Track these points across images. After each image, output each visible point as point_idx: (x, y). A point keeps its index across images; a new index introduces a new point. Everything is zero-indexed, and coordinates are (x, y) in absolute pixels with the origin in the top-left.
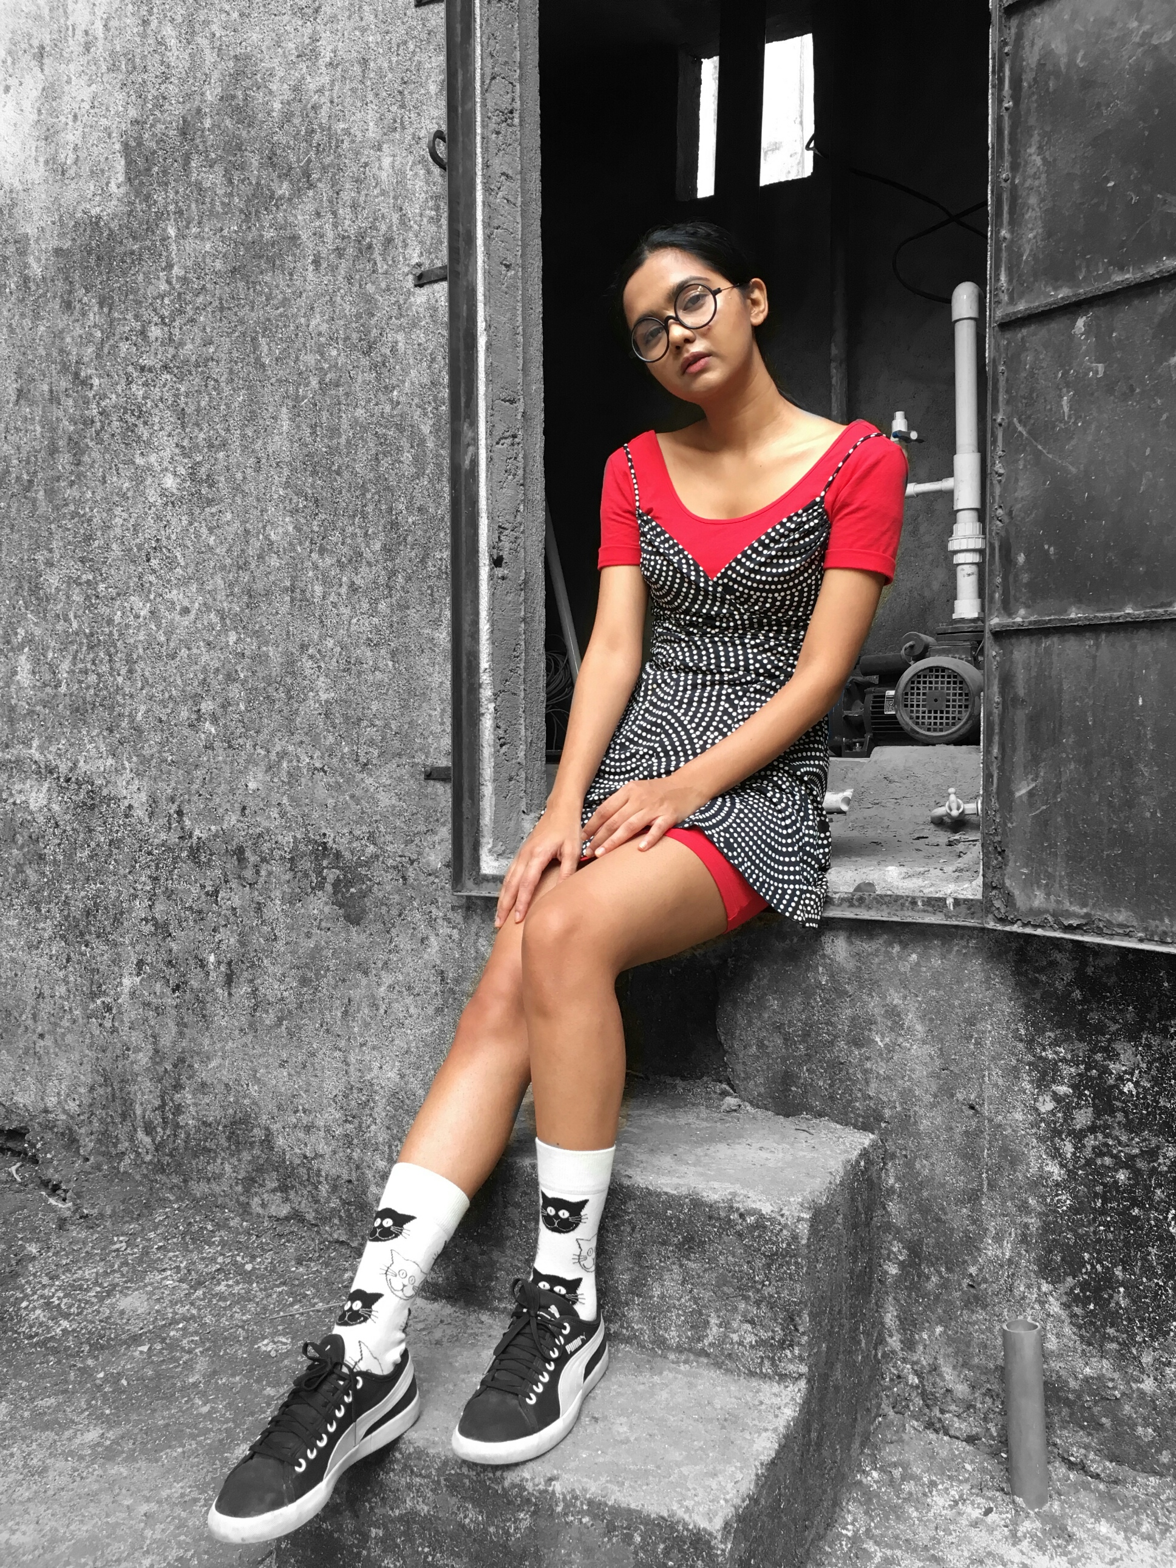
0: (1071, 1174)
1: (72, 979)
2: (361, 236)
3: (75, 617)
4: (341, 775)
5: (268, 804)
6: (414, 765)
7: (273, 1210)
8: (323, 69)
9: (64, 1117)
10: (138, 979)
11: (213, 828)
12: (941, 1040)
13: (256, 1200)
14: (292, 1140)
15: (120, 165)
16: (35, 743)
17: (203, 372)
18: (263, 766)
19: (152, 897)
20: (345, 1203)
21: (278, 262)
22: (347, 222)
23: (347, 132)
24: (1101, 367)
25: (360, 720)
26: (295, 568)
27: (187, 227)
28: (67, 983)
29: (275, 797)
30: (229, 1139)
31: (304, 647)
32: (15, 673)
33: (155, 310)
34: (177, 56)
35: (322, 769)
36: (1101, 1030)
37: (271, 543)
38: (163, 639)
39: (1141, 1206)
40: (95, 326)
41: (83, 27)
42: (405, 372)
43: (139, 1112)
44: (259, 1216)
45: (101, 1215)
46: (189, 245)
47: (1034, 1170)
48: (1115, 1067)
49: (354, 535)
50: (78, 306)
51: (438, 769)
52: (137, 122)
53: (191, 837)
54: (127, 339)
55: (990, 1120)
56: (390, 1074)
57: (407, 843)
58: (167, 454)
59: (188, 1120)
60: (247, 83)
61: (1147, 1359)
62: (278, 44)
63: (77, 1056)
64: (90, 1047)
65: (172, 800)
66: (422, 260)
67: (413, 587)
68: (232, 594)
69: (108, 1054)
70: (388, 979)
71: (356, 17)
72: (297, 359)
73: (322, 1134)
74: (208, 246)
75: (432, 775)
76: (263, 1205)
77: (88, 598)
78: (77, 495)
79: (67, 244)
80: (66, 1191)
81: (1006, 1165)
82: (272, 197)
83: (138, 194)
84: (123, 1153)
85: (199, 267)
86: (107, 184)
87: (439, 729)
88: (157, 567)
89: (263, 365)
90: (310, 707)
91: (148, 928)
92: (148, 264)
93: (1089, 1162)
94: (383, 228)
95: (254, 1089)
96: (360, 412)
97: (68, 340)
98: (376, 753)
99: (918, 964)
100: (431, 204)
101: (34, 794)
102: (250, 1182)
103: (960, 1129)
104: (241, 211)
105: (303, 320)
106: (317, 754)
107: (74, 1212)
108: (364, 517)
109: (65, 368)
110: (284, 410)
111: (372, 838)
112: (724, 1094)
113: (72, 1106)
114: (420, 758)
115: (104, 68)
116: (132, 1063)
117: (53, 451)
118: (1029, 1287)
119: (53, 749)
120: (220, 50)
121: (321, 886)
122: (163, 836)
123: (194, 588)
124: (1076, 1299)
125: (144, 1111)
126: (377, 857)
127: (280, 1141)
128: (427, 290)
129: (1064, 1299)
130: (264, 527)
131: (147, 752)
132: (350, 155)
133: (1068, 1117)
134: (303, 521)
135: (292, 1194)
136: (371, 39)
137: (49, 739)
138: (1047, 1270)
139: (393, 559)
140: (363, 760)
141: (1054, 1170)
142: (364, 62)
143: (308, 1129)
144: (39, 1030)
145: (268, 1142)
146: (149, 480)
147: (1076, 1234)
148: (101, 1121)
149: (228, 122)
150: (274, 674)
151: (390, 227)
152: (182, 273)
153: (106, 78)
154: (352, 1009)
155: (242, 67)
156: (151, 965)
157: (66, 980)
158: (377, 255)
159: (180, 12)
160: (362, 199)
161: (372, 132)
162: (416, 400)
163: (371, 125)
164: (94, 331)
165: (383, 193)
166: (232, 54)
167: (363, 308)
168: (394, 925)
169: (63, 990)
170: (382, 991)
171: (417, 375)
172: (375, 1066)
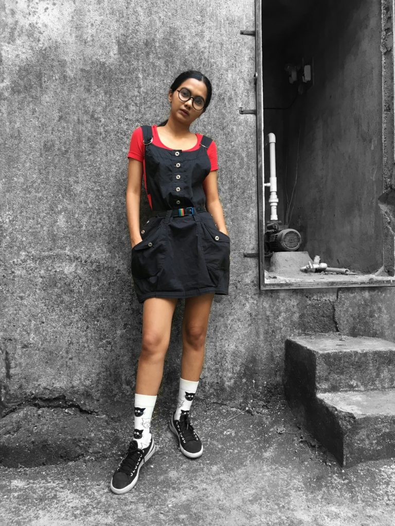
1: (89, 335)
3: (90, 202)
6: (240, 253)
8: (206, 42)
9: (83, 387)
10: (124, 331)
15: (116, 48)
16: (67, 249)
23: (215, 63)
27: (148, 76)
32: (57, 222)
33: (133, 101)
34: (142, 17)
40: (102, 100)
42: (237, 137)
43: (123, 377)
46: (148, 82)
50: (93, 92)
52: (124, 35)
54: (118, 108)
56: (232, 347)
57: (237, 276)
60: (174, 37)
62: (188, 28)
63: (91, 363)
64: (99, 359)
66: (242, 107)
67: (239, 201)
69: (108, 360)
71: (219, 30)
74: (157, 84)
77: (97, 196)
78: (92, 159)
79: (88, 68)
83: (124, 59)
84: (116, 395)
85: (153, 90)
86: (109, 52)
92: (129, 84)
94: (229, 94)
97: (88, 103)
100: (245, 91)
101: (67, 267)
109: (86, 112)
112: (340, 335)
113: (88, 383)
114: (242, 251)
115: (108, 12)
117: (79, 141)
119: (78, 250)
120: (163, 23)
125: (126, 377)
128: (244, 115)
132: (216, 70)
136: (224, 38)
137: (76, 247)
139: (232, 192)
142: (222, 44)
144: (70, 356)
148: (103, 385)
149: (166, 47)
151: (231, 95)
152: (145, 91)
153: (109, 16)
154: (217, 329)
155: (173, 31)
156: (131, 325)
157: (86, 336)
158: (226, 101)
159: (145, 5)
160: (220, 84)
161: (224, 65)
162: (240, 146)
163: (224, 63)
164: (101, 102)
165: (228, 84)
166: (168, 26)
167: (220, 116)
168: (233, 301)
169: (84, 339)
170: (229, 322)
171: (241, 139)
172: (227, 345)
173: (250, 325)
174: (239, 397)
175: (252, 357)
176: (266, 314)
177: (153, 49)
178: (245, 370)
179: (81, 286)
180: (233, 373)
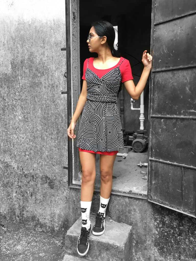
0: (159, 233)
1: (4, 193)
2: (52, 85)
3: (4, 137)
4: (50, 166)
5: (38, 169)
6: (62, 166)
7: (39, 230)
8: (46, 57)
9: (4, 214)
10: (16, 194)
11: (28, 172)
12: (141, 214)
13: (36, 229)
14: (42, 220)
15: (10, 66)
17: (25, 101)
18: (37, 163)
19: (18, 182)
20: (51, 230)
21: (38, 86)
22: (50, 82)
23: (50, 68)
24: (165, 127)
25: (53, 158)
26: (42, 134)
27: (23, 78)
28: (4, 194)
29: (39, 168)
30: (32, 219)
31: (43, 146)
33: (17, 90)
34: (20, 50)
35: (47, 165)
36: (163, 214)
37: (38, 130)
38: (19, 142)
39: (168, 238)
41: (3, 41)
42: (60, 106)
43: (16, 214)
44: (37, 231)
45: (11, 231)
46: (23, 81)
47: (154, 232)
48: (165, 219)
49: (51, 130)
50: (3, 87)
51: (66, 167)
52: (13, 59)
53: (24, 173)
54: (12, 94)
55: (148, 225)
56: (58, 212)
57: (61, 177)
58: (20, 113)
59: (25, 216)
60: (32, 57)
61: (168, 258)
62: (38, 51)
63: (6, 205)
64: (8, 204)
65: (21, 167)
66: (63, 90)
67: (61, 139)
68: (31, 136)
69: (11, 205)
70: (57, 198)
71: (51, 50)
72: (42, 102)
73: (47, 220)
74: (26, 82)
75: (65, 168)
76: (38, 229)
77: (6, 134)
78: (4, 117)
79: (1, 77)
80: (5, 226)
81: (150, 231)
82: (37, 76)
83: (14, 71)
84: (14, 220)
85: (25, 84)
86: (8, 68)
87: (66, 161)
88: (18, 131)
89: (36, 102)
90: (44, 156)
91: (18, 187)
92: (16, 82)
93: (161, 232)
94: (56, 84)
95: (36, 212)
96: (52, 111)
97: (2, 92)
98: (55, 163)
99: (138, 203)
100: (64, 82)
102: (35, 226)
103: (144, 226)
104: (32, 77)
105: (43, 96)
106: (46, 163)
107: (7, 230)
108: (53, 128)
109: (1, 97)
110: (40, 109)
111: (55, 176)
112: (110, 219)
113: (5, 212)
114: (63, 165)
115: (7, 49)
116: (15, 207)
118: (153, 248)
120: (28, 50)
121: (46, 183)
122: (20, 172)
123: (25, 135)
124: (159, 250)
125: (17, 214)
126: (56, 179)
127: (40, 220)
128: (63, 95)
129: (158, 249)
130: (36, 127)
131: (17, 159)
132: (50, 71)
133: (159, 226)
134: (43, 127)
135: (42, 228)
136: (54, 54)
138: (155, 245)
139: (58, 135)
140: (53, 164)
141: (157, 232)
142: (53, 57)
143: (45, 219)
145: (38, 220)
146: (17, 117)
147: (159, 241)
148: (10, 215)
149: (29, 62)
150: (38, 150)
151: (57, 84)
152: (22, 85)
153: (7, 51)
154: (52, 202)
155: (32, 54)
156: (18, 192)
157: (3, 193)
158: (55, 88)
159: (20, 43)
160: (52, 79)
161: (54, 69)
162: (62, 111)
163: (54, 67)
164: (6, 92)
165: (56, 78)
166: (30, 51)
167: (53, 96)
168: (58, 190)
169: (3, 195)
170: (57, 199)
171: (62, 107)
172: (56, 210)
173: (66, 203)
174: (61, 237)
175: (67, 219)
176: (73, 199)
177: (24, 64)
178: (63, 225)
179: (2, 172)
180: (58, 224)
